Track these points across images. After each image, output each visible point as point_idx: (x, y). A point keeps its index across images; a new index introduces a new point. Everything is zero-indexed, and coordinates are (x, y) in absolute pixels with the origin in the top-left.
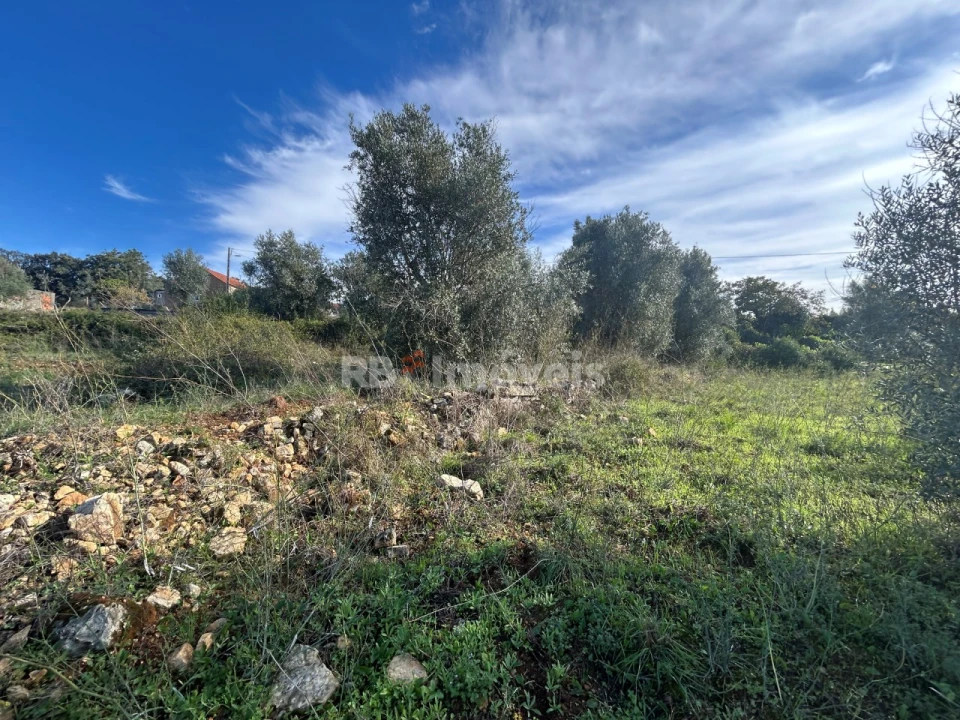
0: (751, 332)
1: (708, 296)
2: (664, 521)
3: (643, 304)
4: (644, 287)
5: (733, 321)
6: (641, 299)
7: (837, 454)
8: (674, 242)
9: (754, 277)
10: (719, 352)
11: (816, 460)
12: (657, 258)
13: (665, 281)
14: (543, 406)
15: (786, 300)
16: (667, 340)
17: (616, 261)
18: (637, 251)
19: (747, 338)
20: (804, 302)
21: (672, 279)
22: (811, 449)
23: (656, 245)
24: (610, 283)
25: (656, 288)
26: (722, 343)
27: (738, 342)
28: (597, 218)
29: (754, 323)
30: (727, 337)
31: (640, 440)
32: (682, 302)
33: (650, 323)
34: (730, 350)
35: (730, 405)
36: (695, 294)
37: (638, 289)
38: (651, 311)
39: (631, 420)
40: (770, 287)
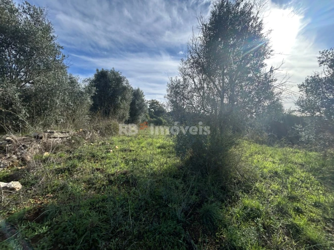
0: (153, 115)
1: (141, 103)
2: (112, 178)
3: (120, 104)
4: (120, 98)
5: (148, 112)
6: (119, 101)
7: (164, 148)
8: (130, 84)
9: (154, 99)
10: (144, 121)
11: (159, 150)
12: (125, 88)
13: (127, 97)
14: (73, 141)
15: (161, 107)
16: (127, 116)
17: (110, 87)
18: (118, 85)
19: (152, 117)
20: (165, 108)
21: (129, 96)
22: (159, 147)
23: (124, 84)
24: (108, 94)
25: (124, 98)
26: (145, 118)
27: (149, 118)
28: (105, 70)
29: (153, 113)
30: (146, 116)
31: (111, 151)
32: (133, 104)
33: (122, 110)
34: (147, 120)
35: (144, 137)
36: (137, 102)
37: (118, 98)
38: (122, 106)
39: (110, 144)
40: (157, 103)
